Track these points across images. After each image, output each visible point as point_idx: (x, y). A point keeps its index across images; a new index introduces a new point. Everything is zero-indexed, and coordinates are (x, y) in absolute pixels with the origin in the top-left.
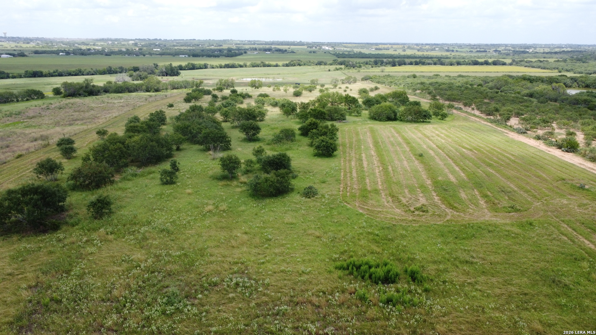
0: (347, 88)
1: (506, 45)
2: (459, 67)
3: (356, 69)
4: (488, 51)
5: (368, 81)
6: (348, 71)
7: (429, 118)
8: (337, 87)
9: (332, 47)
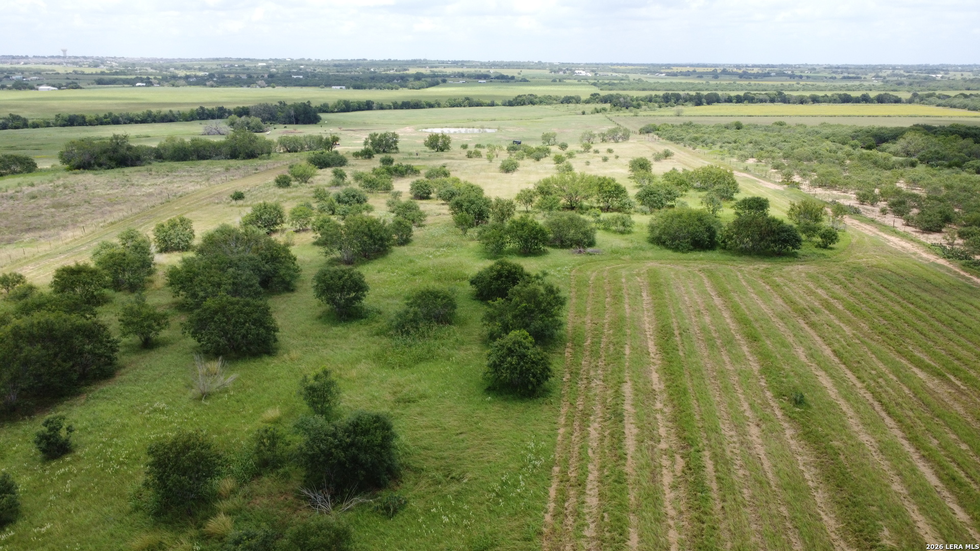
0: (610, 151)
1: (894, 68)
2: (816, 106)
3: (631, 111)
4: (863, 76)
5: (651, 135)
6: (617, 113)
7: (794, 247)
8: (591, 150)
9: (593, 71)
